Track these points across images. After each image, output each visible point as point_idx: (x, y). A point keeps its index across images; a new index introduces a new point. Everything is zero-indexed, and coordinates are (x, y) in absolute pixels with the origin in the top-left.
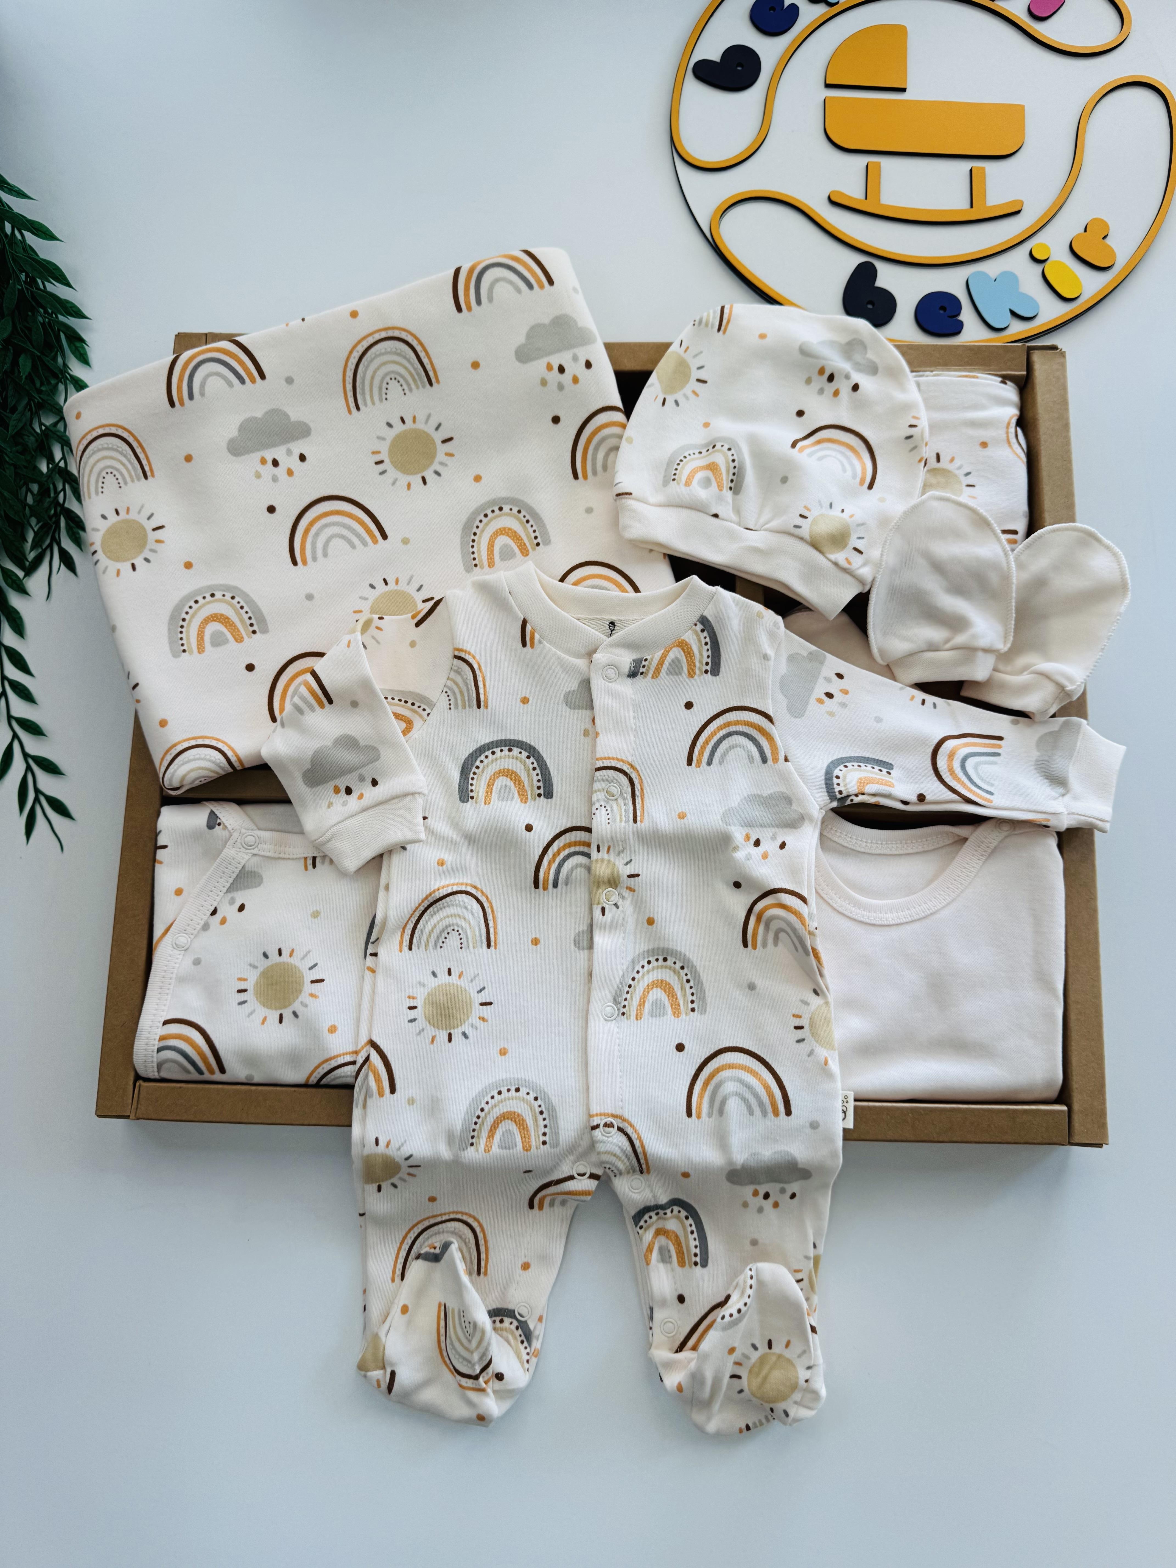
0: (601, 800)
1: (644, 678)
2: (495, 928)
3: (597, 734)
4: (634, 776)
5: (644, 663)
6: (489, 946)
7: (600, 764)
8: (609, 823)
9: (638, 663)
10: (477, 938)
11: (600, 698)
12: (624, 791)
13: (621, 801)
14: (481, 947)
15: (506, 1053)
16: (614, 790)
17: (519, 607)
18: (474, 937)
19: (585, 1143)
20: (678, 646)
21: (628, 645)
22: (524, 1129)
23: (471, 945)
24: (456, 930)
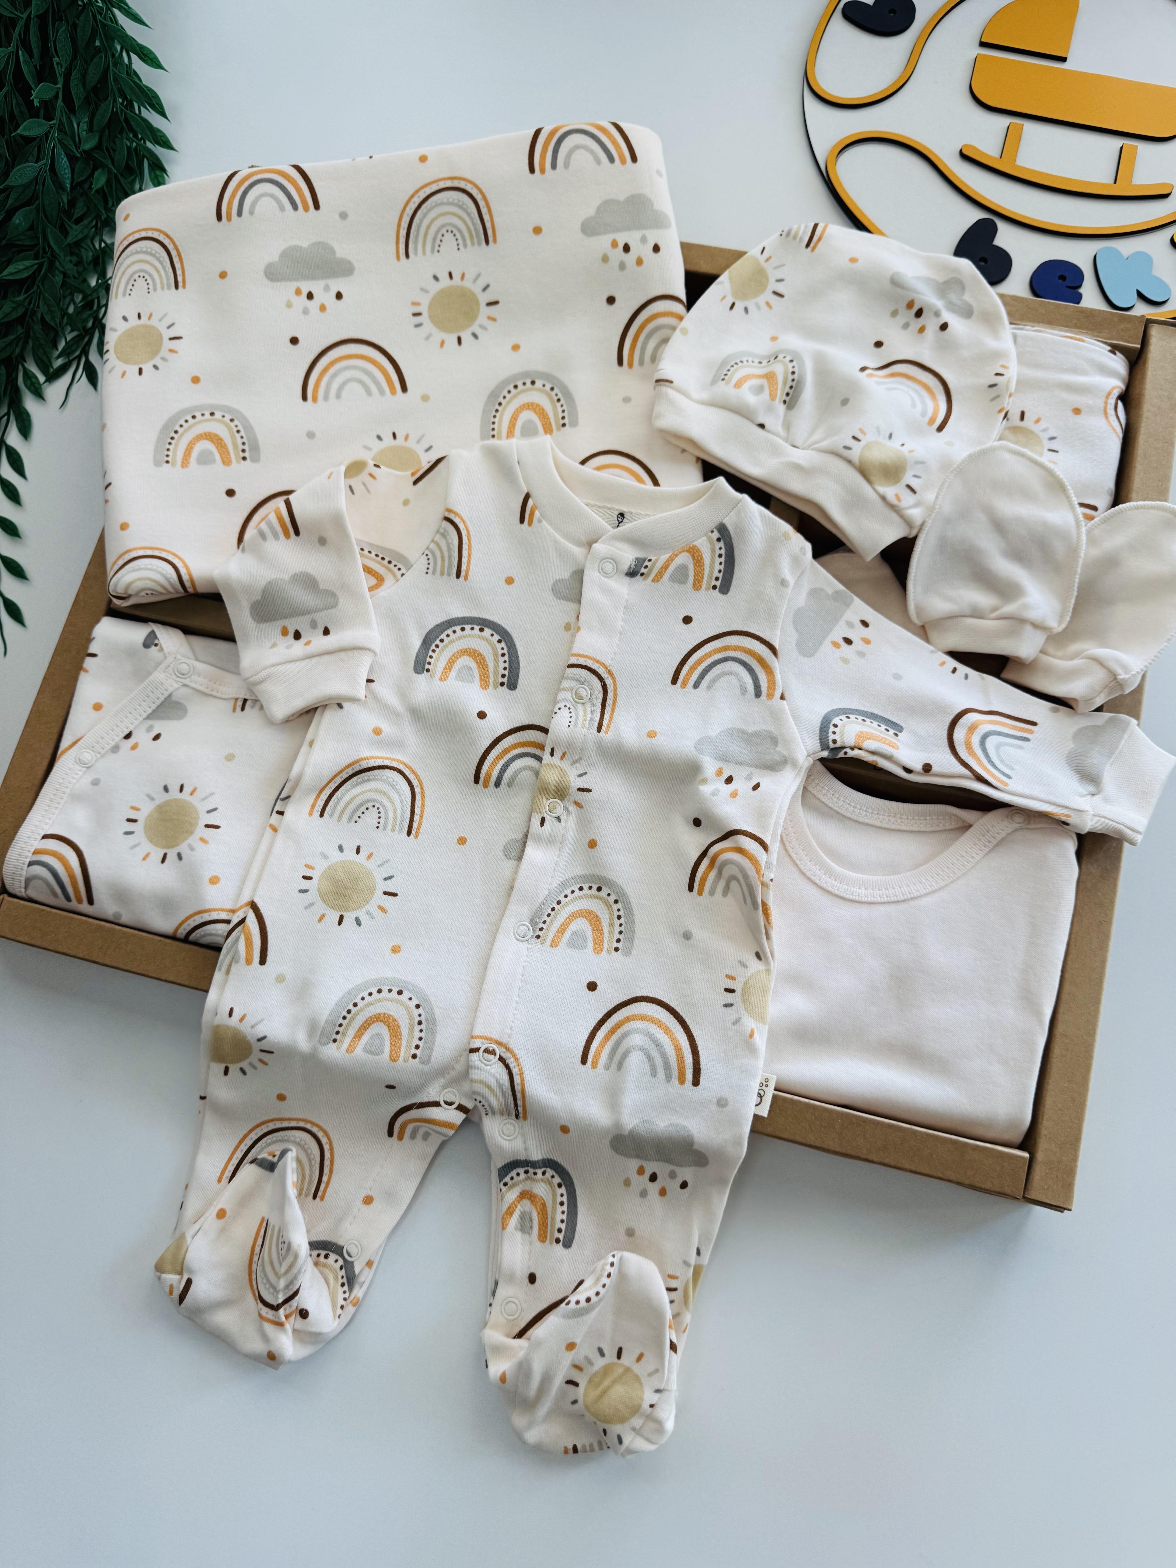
0: (567, 700)
1: (644, 579)
2: (421, 817)
3: (579, 628)
4: (609, 682)
5: (646, 563)
6: (409, 833)
7: (574, 660)
8: (569, 726)
9: (640, 562)
10: (398, 822)
11: (590, 592)
12: (594, 697)
13: (588, 707)
14: (400, 832)
15: (399, 951)
16: (583, 692)
17: (525, 478)
18: (395, 818)
19: (459, 1067)
20: (688, 551)
21: (634, 541)
22: (396, 1036)
23: (390, 827)
24: (377, 806)
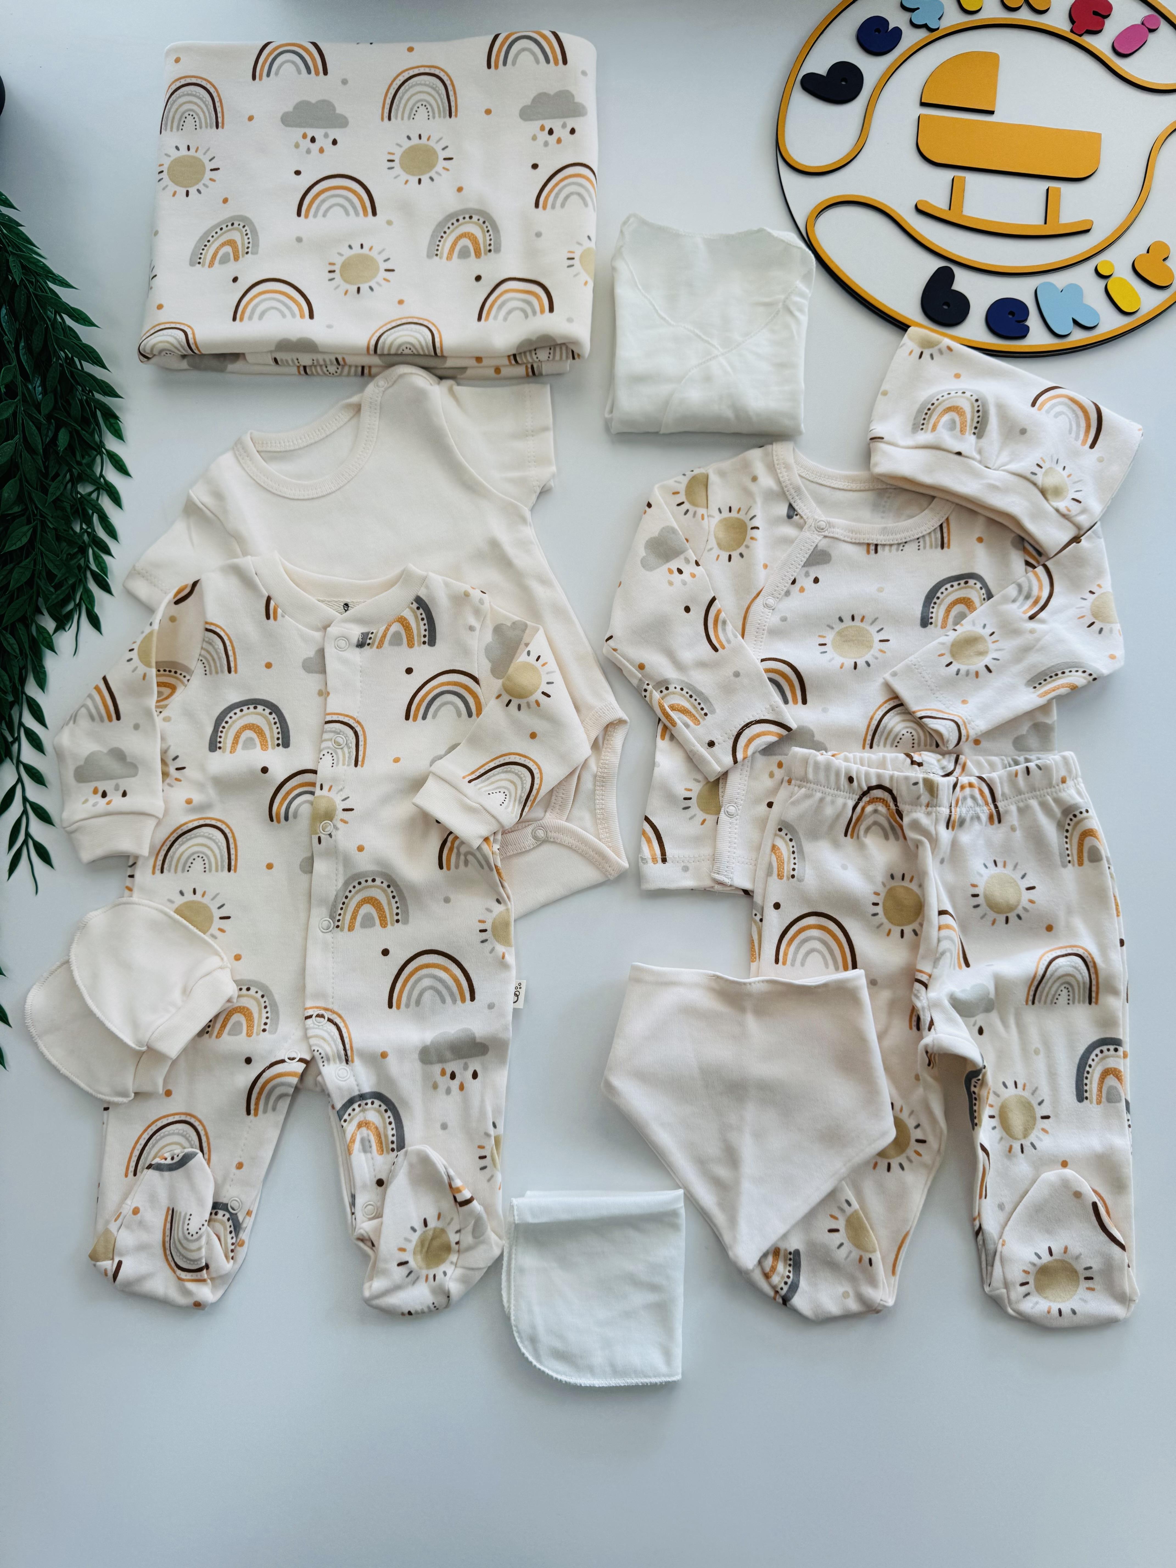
0: (329, 748)
1: (371, 648)
2: (236, 855)
3: (328, 694)
4: (358, 729)
5: (370, 636)
6: (229, 870)
7: (329, 718)
8: (333, 767)
9: (365, 636)
11: (332, 665)
12: (349, 742)
13: (346, 750)
14: (222, 871)
15: (240, 958)
16: (340, 740)
17: (264, 586)
18: (217, 863)
19: (299, 1031)
20: (398, 621)
21: (359, 621)
22: (250, 1020)
23: (214, 868)
24: (201, 856)
